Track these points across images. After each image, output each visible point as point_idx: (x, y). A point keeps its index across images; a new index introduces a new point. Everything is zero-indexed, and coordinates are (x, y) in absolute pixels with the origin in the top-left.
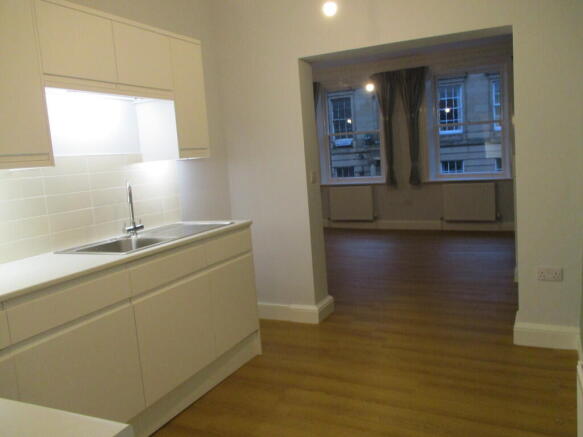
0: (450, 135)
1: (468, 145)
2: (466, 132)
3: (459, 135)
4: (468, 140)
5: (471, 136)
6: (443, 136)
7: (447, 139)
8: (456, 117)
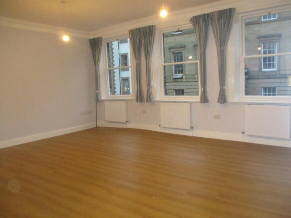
0: (269, 72)
1: (280, 78)
2: (279, 70)
3: (275, 71)
4: (280, 75)
5: (282, 72)
6: (265, 72)
7: (267, 73)
8: (273, 61)
